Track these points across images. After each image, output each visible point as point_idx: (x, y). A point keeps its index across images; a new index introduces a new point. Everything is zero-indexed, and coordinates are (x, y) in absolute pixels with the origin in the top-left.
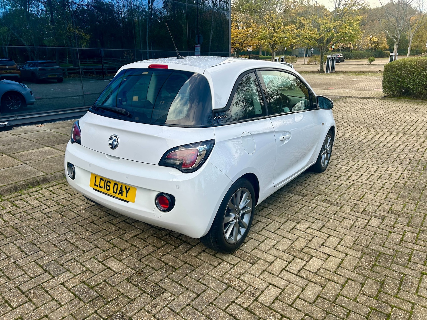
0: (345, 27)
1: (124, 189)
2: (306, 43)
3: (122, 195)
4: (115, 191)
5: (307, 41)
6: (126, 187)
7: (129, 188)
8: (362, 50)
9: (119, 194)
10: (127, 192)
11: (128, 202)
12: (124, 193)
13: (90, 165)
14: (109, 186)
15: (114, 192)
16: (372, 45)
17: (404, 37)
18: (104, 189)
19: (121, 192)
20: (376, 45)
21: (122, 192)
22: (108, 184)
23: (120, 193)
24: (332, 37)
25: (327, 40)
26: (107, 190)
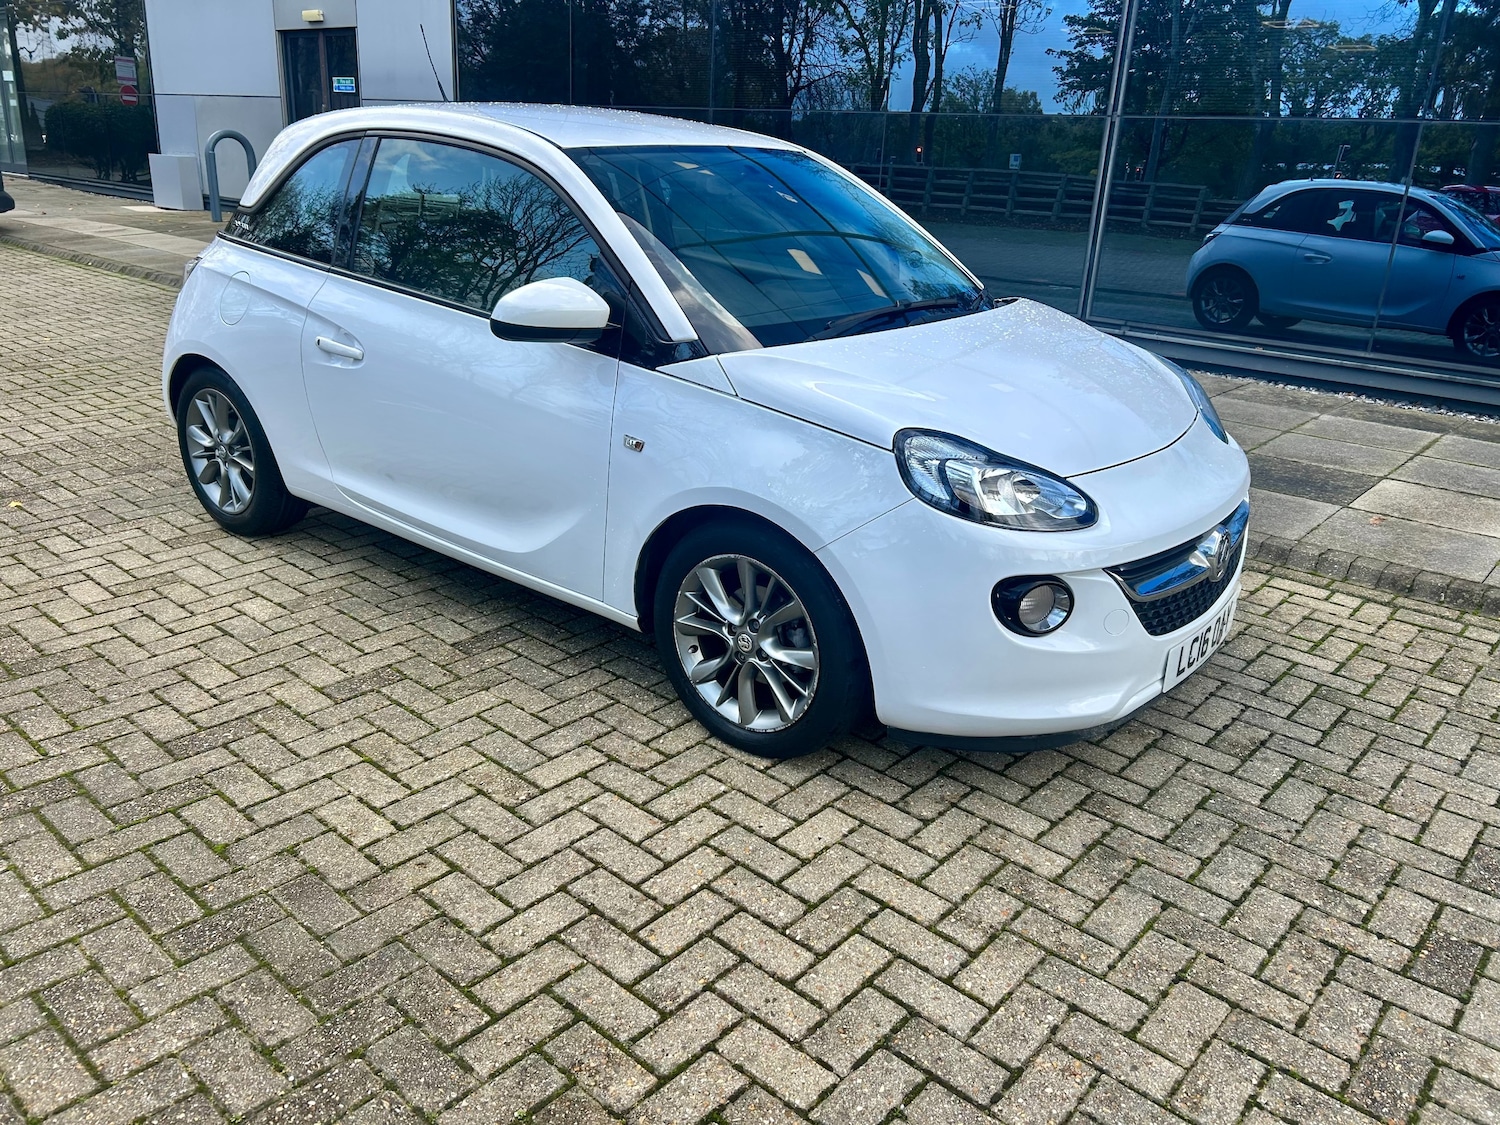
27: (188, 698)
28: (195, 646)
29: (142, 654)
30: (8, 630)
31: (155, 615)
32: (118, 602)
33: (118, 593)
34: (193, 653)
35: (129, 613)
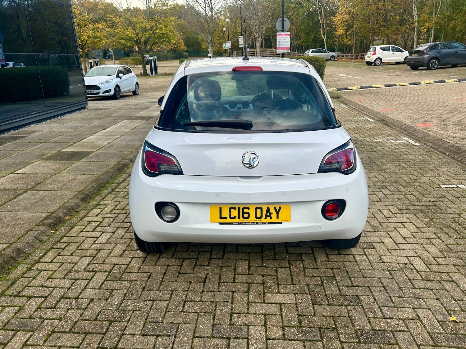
0: (161, 28)
1: (272, 210)
2: (123, 44)
3: (271, 218)
4: (259, 215)
5: (123, 41)
6: (275, 208)
7: (280, 208)
8: (164, 52)
9: (266, 218)
10: (277, 212)
11: (280, 223)
12: (274, 215)
13: (217, 194)
14: (248, 213)
15: (256, 217)
16: (171, 47)
17: (196, 39)
18: (239, 218)
19: (268, 214)
20: (175, 46)
21: (271, 214)
22: (246, 210)
23: (266, 216)
24: (150, 37)
25: (145, 41)
26: (244, 217)
27: (380, 195)
28: (375, 205)
29: (389, 207)
30: (428, 226)
31: (384, 217)
32: (395, 225)
33: (394, 228)
34: (376, 203)
35: (391, 220)
